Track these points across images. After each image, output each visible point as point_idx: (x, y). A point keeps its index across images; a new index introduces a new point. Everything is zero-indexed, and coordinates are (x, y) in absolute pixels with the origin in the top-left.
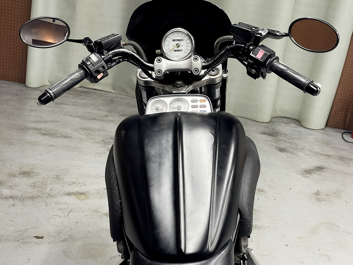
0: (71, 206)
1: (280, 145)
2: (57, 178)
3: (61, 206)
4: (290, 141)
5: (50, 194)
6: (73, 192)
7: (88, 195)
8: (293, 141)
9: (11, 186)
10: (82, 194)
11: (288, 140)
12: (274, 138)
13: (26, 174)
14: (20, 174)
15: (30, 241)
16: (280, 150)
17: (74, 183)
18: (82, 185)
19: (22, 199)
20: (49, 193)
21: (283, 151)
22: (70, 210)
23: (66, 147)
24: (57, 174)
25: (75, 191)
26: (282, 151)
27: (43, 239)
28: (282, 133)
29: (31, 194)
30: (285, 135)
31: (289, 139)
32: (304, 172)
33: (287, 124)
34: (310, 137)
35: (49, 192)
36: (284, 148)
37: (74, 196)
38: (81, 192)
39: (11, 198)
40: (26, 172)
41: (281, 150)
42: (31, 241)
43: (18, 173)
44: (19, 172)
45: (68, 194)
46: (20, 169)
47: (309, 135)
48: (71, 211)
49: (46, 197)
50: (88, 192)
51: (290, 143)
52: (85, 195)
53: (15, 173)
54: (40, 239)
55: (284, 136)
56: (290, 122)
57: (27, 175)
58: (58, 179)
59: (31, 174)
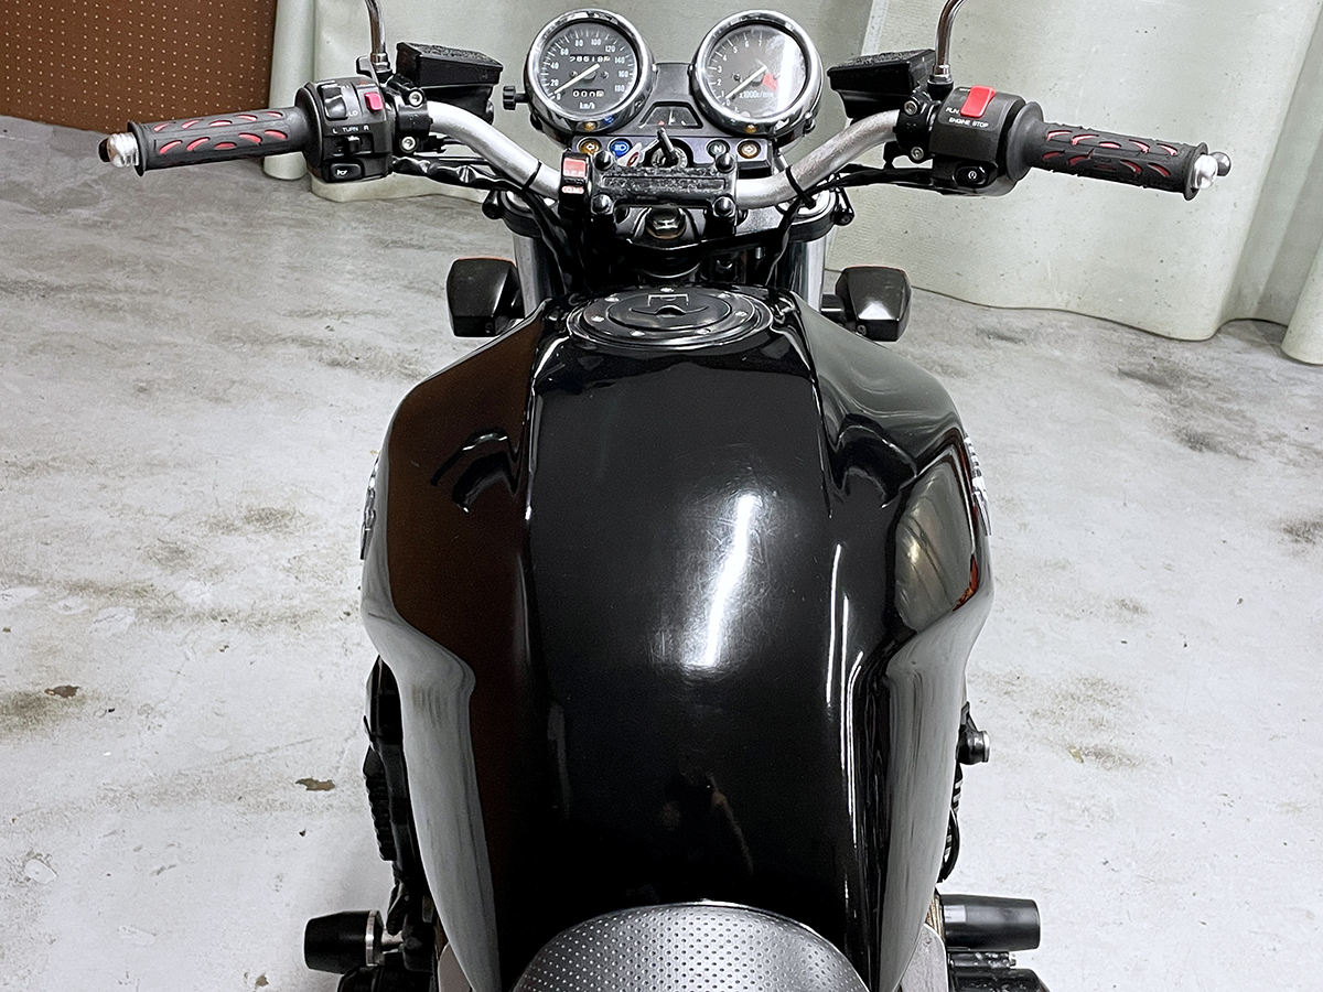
1: (1192, 422)
4: (1225, 405)
8: (1236, 408)
9: (215, 572)
11: (1219, 403)
13: (270, 520)
16: (1189, 441)
19: (256, 623)
21: (1203, 447)
26: (1198, 446)
29: (287, 604)
30: (1206, 383)
31: (1219, 399)
36: (1204, 435)
39: (215, 618)
40: (271, 514)
41: (1197, 442)
43: (242, 515)
44: (245, 513)
51: (1228, 415)
53: (231, 517)
57: (272, 524)
59: (288, 523)
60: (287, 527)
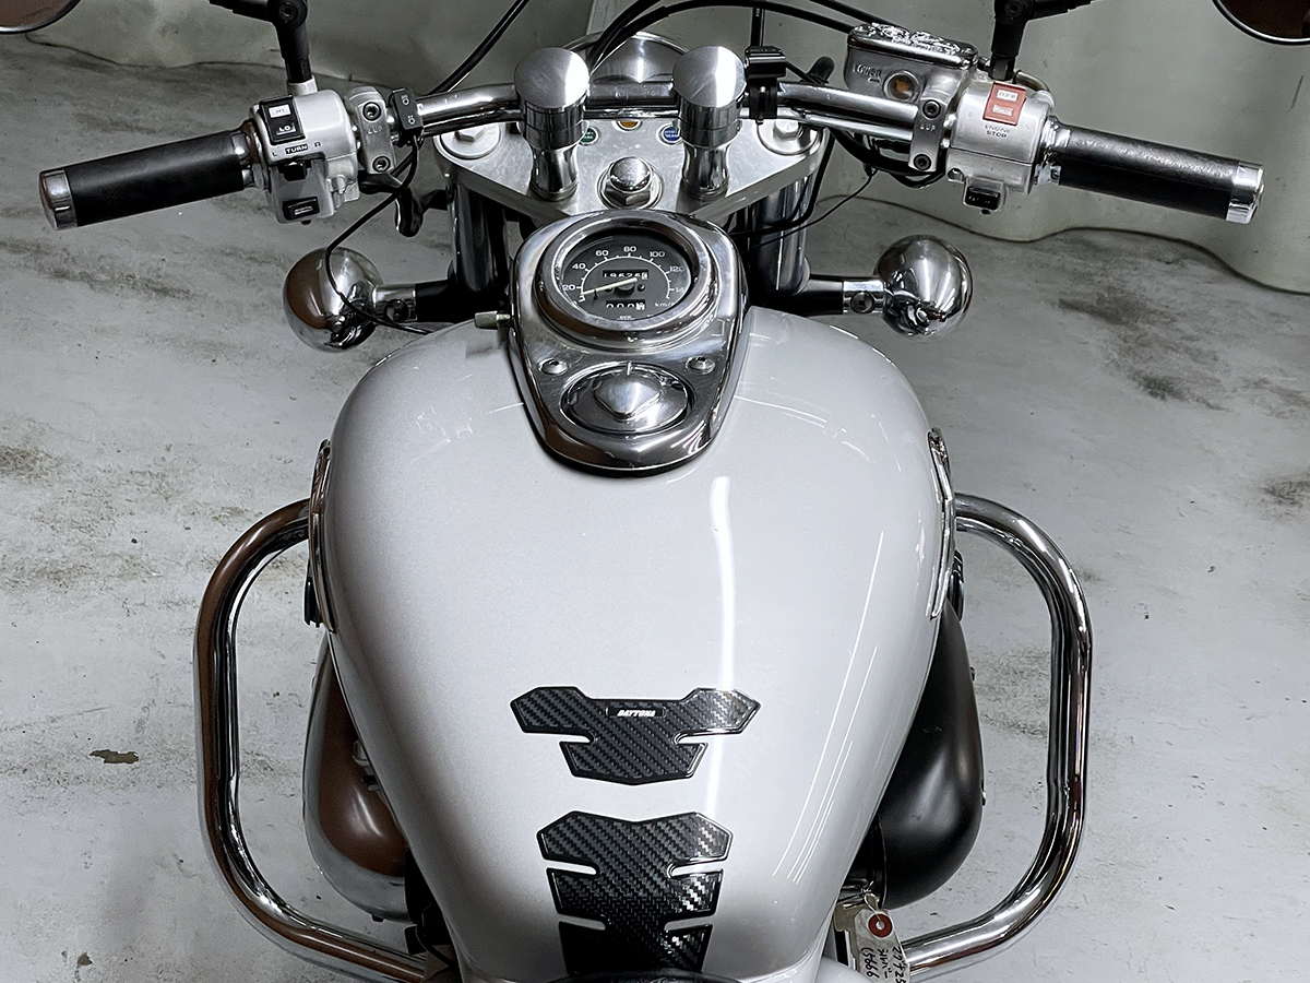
1: (1152, 364)
4: (1195, 343)
5: (136, 562)
11: (1184, 341)
12: (1122, 330)
15: (76, 773)
16: (1149, 386)
17: (236, 512)
20: (126, 557)
21: (1166, 394)
24: (150, 466)
26: (1160, 392)
27: (134, 764)
28: (1153, 307)
30: (1168, 318)
31: (1190, 338)
32: (1267, 491)
33: (1174, 266)
35: (130, 553)
36: (1167, 379)
41: (1159, 388)
42: (82, 772)
49: (118, 571)
55: (1164, 323)
56: (1184, 257)
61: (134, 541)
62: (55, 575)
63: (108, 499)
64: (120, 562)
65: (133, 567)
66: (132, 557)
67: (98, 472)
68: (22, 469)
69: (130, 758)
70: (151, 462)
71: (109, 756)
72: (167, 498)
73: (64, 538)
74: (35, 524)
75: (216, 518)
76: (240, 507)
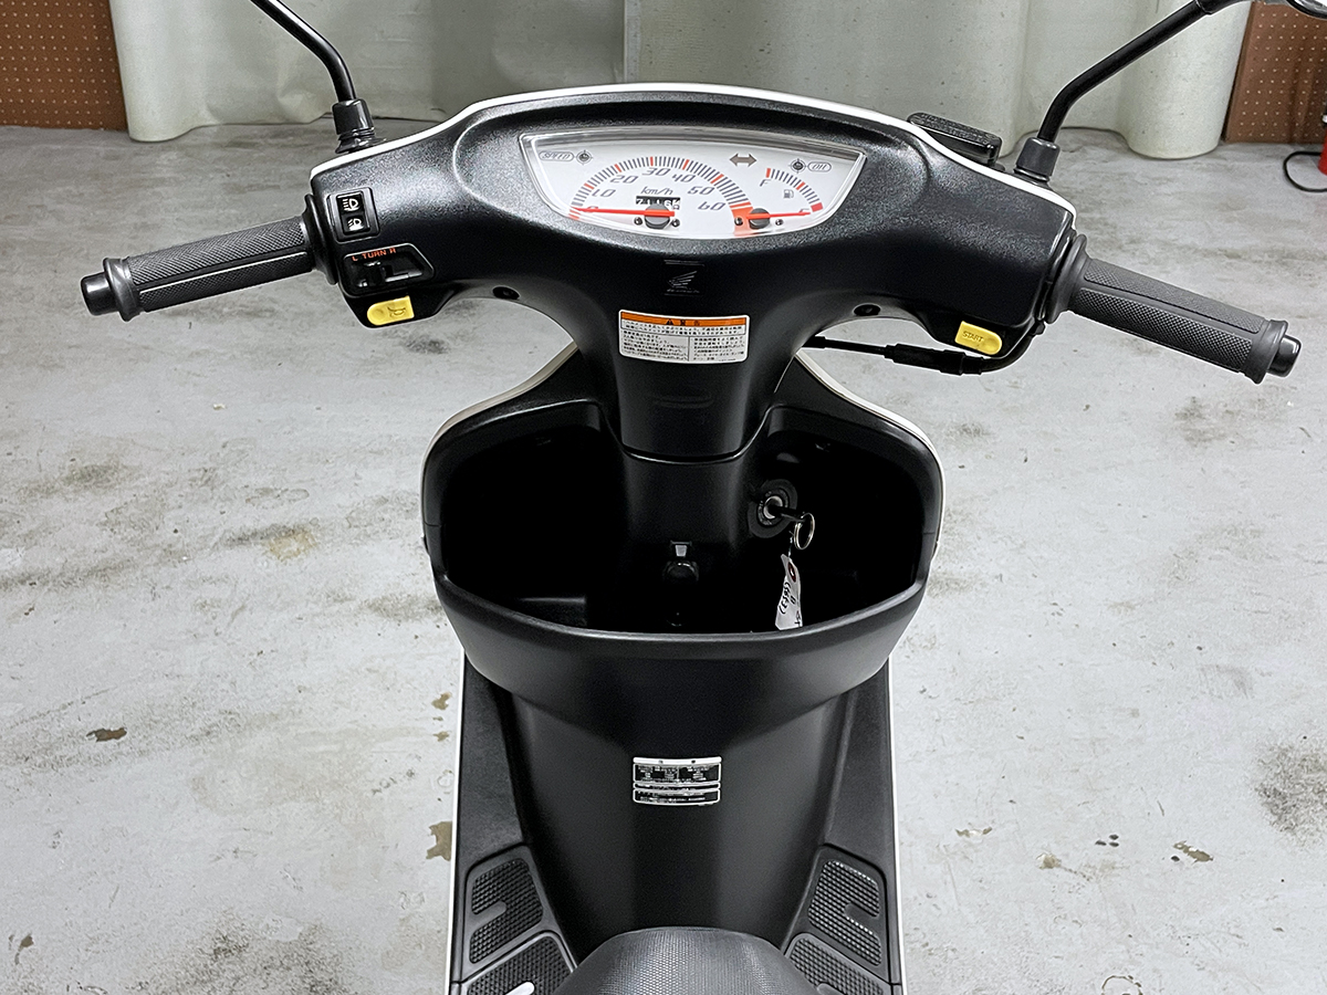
0: (244, 585)
2: (205, 479)
3: (210, 592)
5: (173, 549)
6: (259, 528)
7: (312, 537)
8: (1098, 216)
9: (30, 536)
10: (291, 532)
13: (92, 477)
14: (69, 480)
15: (71, 754)
17: (266, 491)
18: (296, 496)
19: (67, 580)
20: (165, 546)
22: (237, 607)
23: (251, 353)
24: (205, 463)
25: (268, 524)
27: (122, 739)
29: (100, 556)
34: (1164, 189)
35: (169, 542)
37: (260, 547)
38: (290, 526)
39: (23, 582)
40: (93, 471)
42: (76, 753)
43: (64, 476)
44: (66, 473)
45: (240, 539)
46: (73, 460)
47: (1157, 182)
48: (243, 608)
49: (155, 560)
50: (314, 523)
52: (300, 536)
53: (52, 480)
54: (113, 741)
56: (1086, 144)
57: (94, 480)
58: (206, 482)
59: (110, 478)
60: (109, 481)
61: (176, 531)
62: (104, 572)
63: (163, 496)
64: (158, 552)
65: (171, 554)
66: (170, 546)
67: (162, 475)
68: (101, 482)
69: (120, 733)
70: (207, 459)
71: (103, 735)
72: (212, 489)
73: (119, 537)
74: (97, 529)
75: (248, 500)
76: (271, 487)
